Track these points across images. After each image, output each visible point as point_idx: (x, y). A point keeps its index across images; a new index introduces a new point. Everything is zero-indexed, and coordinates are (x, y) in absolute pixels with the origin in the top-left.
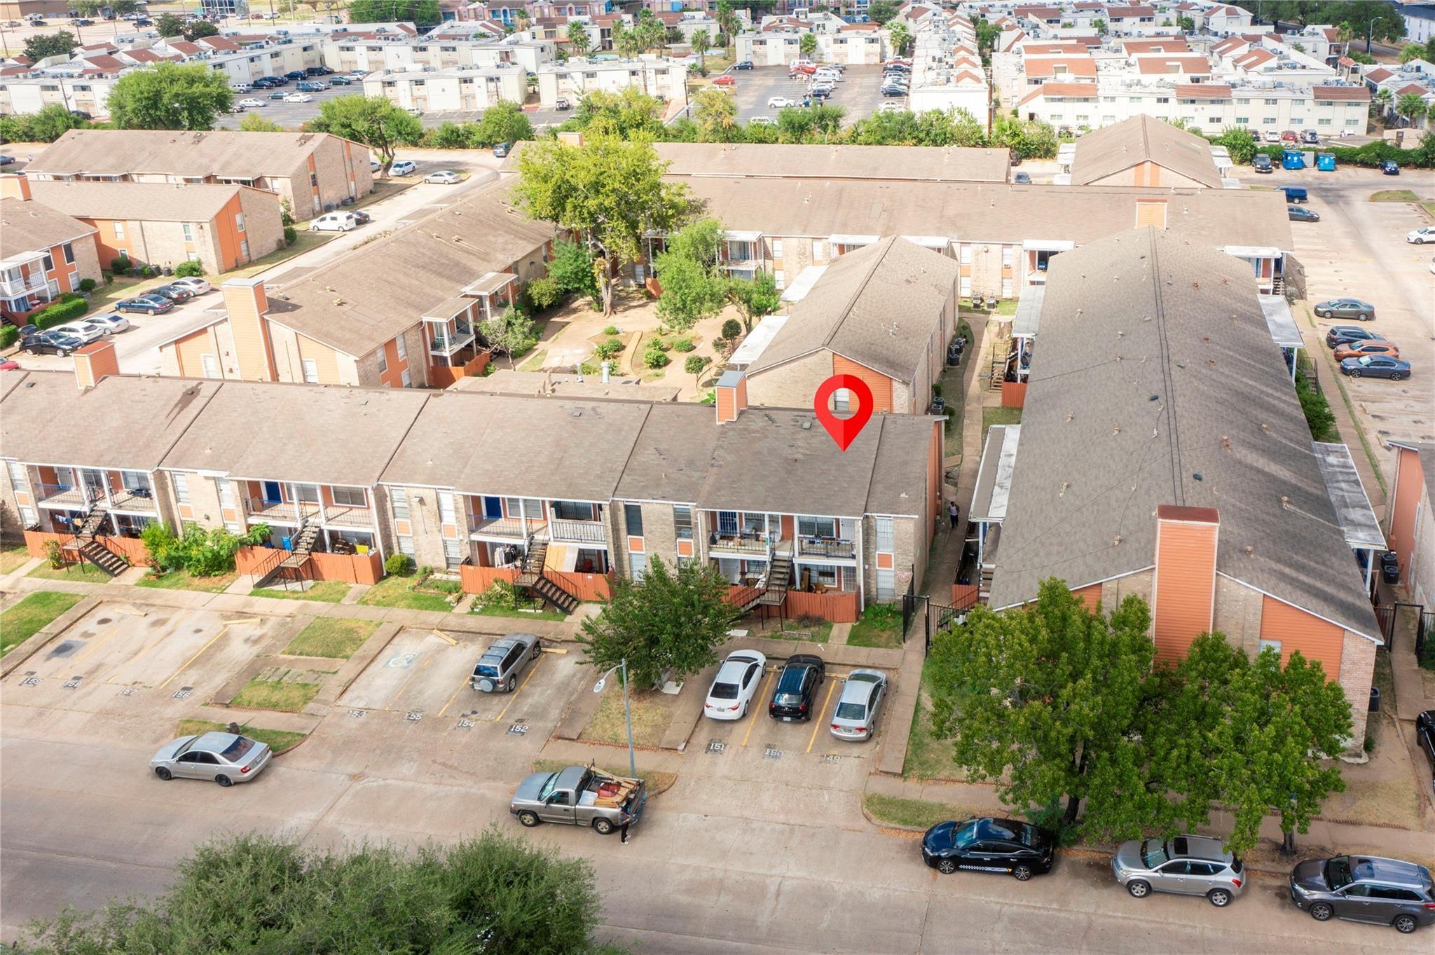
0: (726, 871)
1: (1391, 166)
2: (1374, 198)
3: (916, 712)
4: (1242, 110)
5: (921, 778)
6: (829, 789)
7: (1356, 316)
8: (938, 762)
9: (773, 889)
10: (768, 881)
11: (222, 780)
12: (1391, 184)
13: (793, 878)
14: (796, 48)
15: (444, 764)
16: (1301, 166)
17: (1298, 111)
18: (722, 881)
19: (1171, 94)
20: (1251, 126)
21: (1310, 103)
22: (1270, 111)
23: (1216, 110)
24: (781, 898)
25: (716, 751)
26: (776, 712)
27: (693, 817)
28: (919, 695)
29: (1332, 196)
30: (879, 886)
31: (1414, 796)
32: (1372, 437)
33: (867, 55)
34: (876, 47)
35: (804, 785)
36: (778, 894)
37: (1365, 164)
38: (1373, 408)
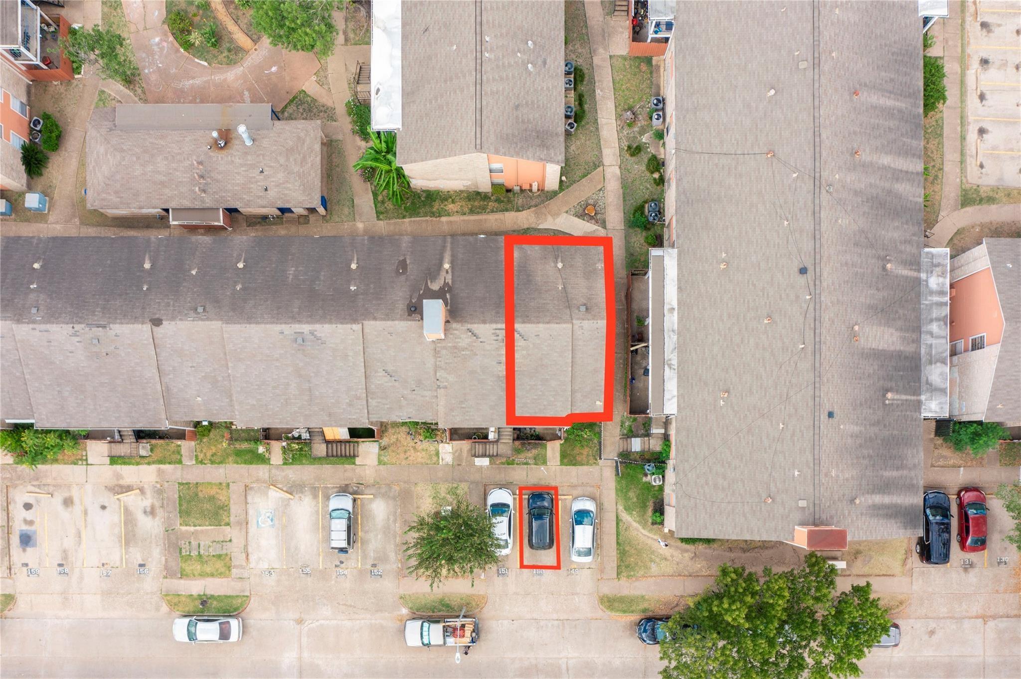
0: (536, 659)
3: (617, 524)
5: (628, 577)
6: (577, 594)
8: (636, 564)
9: (564, 667)
10: (560, 662)
13: (572, 658)
15: (345, 605)
18: (536, 666)
24: (570, 672)
25: (503, 574)
27: (505, 622)
28: (617, 510)
30: (618, 656)
31: (904, 551)
35: (562, 593)
36: (568, 670)
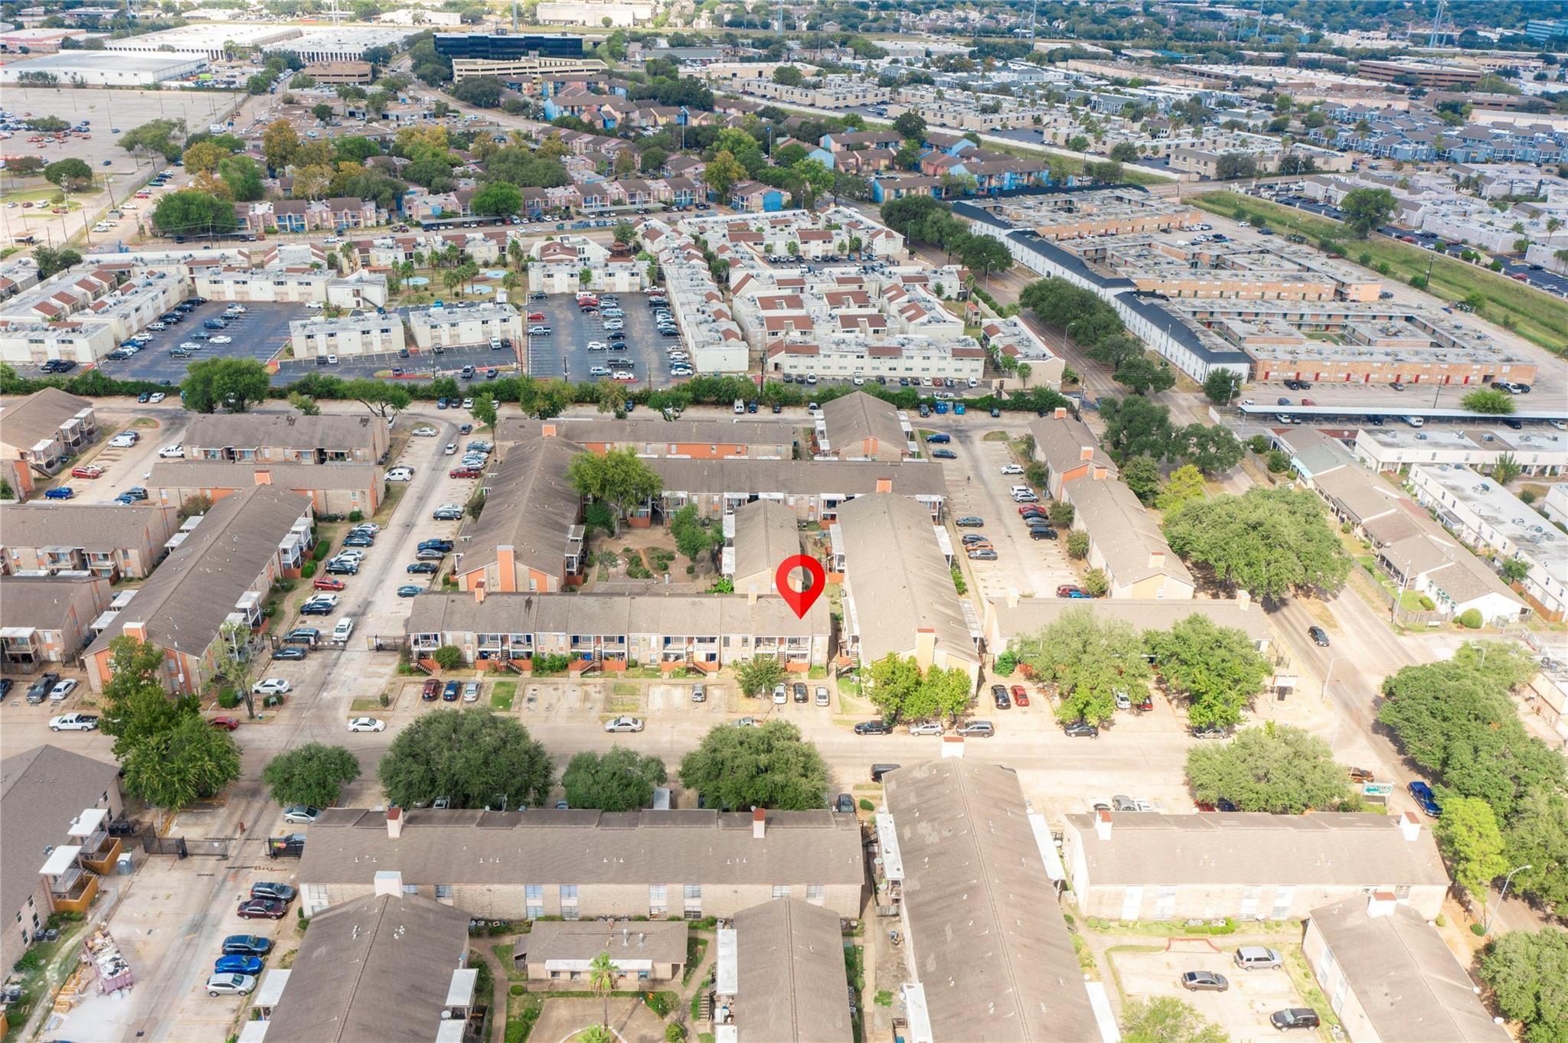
1: (996, 411)
2: (986, 438)
3: (840, 698)
4: (909, 363)
5: (848, 714)
6: (821, 719)
7: (975, 525)
11: (633, 731)
12: (996, 425)
14: (577, 280)
16: (944, 411)
17: (942, 364)
19: (865, 352)
20: (913, 374)
21: (950, 359)
22: (926, 364)
23: (893, 363)
26: (797, 700)
28: (839, 692)
29: (963, 435)
32: (980, 590)
33: (631, 285)
34: (637, 279)
35: (813, 719)
37: (982, 409)
38: (982, 575)
